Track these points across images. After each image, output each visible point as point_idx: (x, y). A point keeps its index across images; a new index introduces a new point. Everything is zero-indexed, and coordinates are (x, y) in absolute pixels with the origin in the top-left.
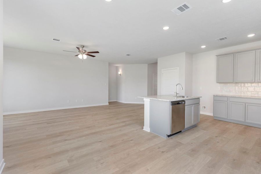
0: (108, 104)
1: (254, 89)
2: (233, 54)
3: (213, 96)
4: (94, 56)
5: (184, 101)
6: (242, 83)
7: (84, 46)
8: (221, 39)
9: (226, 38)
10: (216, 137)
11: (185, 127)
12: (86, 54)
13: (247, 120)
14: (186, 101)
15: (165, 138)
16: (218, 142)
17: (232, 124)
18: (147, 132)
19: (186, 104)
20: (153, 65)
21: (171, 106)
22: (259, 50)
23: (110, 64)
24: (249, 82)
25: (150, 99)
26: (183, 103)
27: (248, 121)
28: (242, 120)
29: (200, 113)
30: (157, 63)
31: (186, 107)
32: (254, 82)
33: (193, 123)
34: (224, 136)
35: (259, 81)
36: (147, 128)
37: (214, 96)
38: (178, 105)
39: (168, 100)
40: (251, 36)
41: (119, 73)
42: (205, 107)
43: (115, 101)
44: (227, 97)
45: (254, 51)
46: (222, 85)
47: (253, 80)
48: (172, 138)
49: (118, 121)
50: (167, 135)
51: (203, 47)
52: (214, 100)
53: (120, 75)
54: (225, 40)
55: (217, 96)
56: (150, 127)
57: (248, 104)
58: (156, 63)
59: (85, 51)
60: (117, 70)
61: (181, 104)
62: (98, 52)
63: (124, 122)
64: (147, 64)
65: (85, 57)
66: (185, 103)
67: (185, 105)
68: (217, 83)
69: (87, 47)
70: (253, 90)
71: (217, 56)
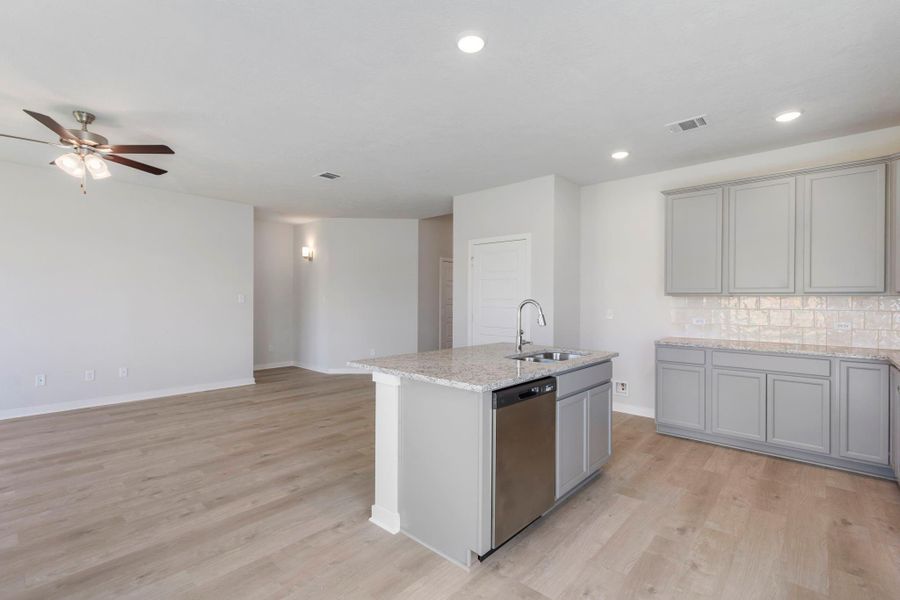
0: (252, 381)
1: (792, 319)
2: (723, 187)
3: (654, 347)
4: (158, 172)
5: (550, 380)
6: (749, 294)
7: (91, 118)
8: (686, 126)
9: (702, 121)
10: (682, 531)
11: (558, 496)
12: (107, 157)
13: (774, 437)
14: (558, 378)
15: (468, 570)
16: (694, 566)
17: (722, 451)
18: (388, 533)
19: (558, 394)
20: (439, 224)
21: (491, 415)
22: (808, 177)
23: (260, 216)
24: (774, 294)
25: (401, 378)
26: (548, 389)
27: (777, 440)
28: (755, 434)
29: (614, 410)
30: (451, 215)
31: (558, 403)
32: (793, 294)
33: (586, 470)
34: (710, 524)
35: (807, 289)
36: (387, 516)
37: (658, 345)
38: (524, 402)
39: (479, 381)
40: (788, 117)
41: (306, 252)
42: (623, 385)
43: (291, 363)
44: (703, 349)
45: (791, 180)
46: (683, 302)
47: (788, 287)
48: (497, 567)
49: (262, 476)
50: (473, 553)
51: (620, 155)
52: (659, 361)
53: (310, 259)
54: (700, 127)
55: (668, 346)
56: (400, 511)
57: (776, 377)
58: (446, 219)
59: (101, 141)
60: (298, 242)
61: (540, 394)
62: (164, 150)
63: (291, 478)
64: (417, 221)
65: (98, 168)
66: (554, 390)
67: (555, 396)
68: (668, 294)
69: (110, 121)
70: (787, 323)
71: (667, 193)
